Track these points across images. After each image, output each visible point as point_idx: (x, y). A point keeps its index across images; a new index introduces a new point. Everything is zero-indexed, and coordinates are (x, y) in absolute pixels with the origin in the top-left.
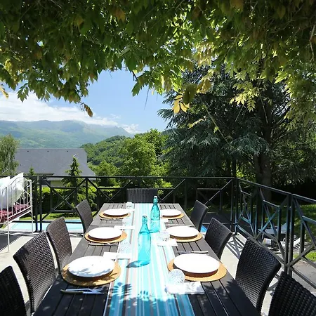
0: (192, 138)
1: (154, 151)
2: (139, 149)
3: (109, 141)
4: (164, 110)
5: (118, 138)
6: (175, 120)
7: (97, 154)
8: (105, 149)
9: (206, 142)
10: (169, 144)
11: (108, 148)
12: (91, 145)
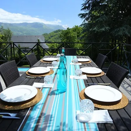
0: (96, 28)
1: (76, 36)
2: (69, 35)
3: (55, 32)
4: (81, 14)
5: (59, 31)
6: (87, 19)
7: (50, 38)
8: (53, 36)
9: (103, 29)
10: (84, 31)
11: (55, 36)
12: (47, 34)
